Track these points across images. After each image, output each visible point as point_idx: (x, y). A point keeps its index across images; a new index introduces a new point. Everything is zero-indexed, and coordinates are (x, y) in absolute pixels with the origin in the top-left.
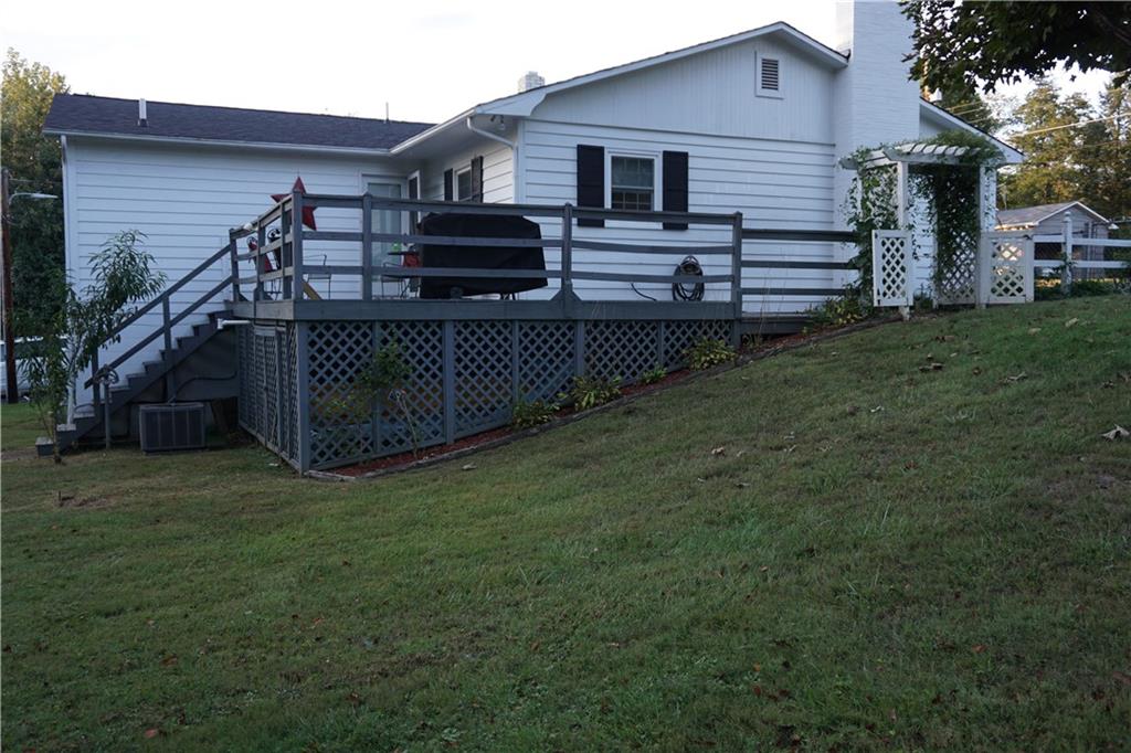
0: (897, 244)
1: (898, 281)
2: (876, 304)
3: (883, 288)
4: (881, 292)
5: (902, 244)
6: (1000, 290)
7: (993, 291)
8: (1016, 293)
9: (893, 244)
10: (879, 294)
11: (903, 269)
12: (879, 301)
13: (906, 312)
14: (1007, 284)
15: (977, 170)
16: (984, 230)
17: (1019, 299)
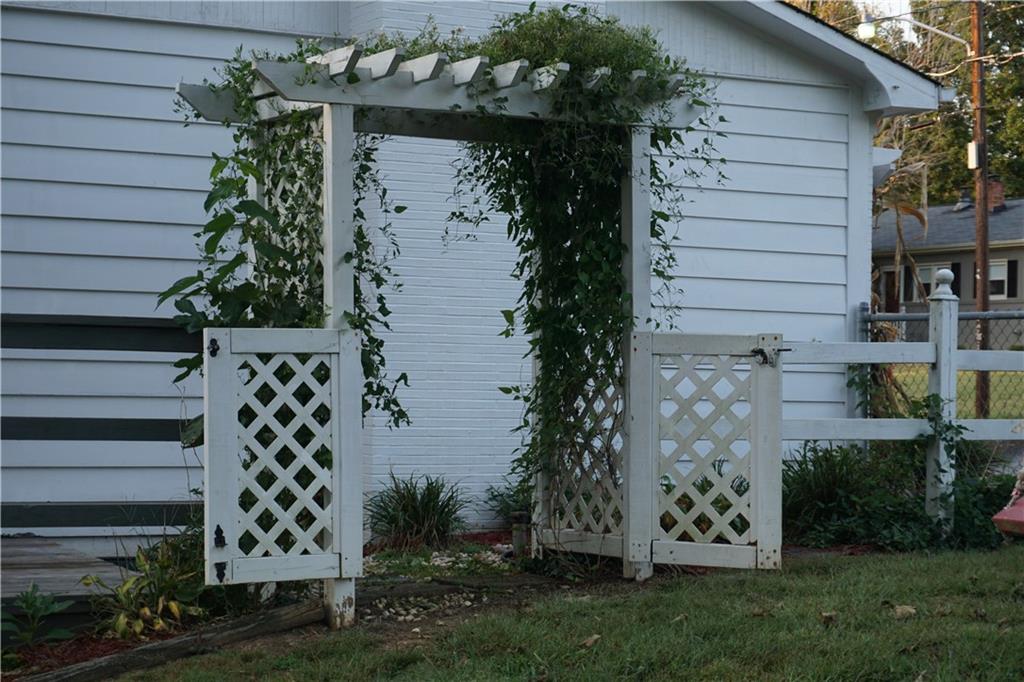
0: (304, 374)
1: (305, 498)
2: (210, 578)
3: (241, 523)
4: (232, 537)
5: (323, 374)
6: (686, 522)
7: (667, 523)
8: (731, 535)
9: (284, 374)
10: (220, 541)
11: (324, 457)
12: (221, 568)
13: (341, 598)
14: (703, 505)
15: (622, 135)
16: (640, 326)
17: (736, 555)
